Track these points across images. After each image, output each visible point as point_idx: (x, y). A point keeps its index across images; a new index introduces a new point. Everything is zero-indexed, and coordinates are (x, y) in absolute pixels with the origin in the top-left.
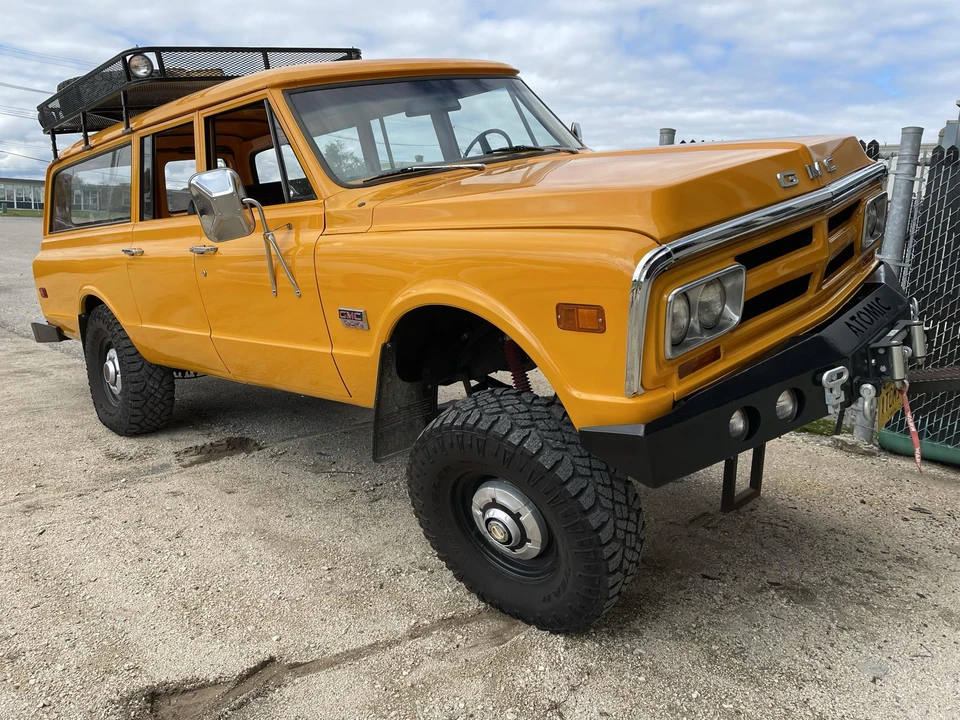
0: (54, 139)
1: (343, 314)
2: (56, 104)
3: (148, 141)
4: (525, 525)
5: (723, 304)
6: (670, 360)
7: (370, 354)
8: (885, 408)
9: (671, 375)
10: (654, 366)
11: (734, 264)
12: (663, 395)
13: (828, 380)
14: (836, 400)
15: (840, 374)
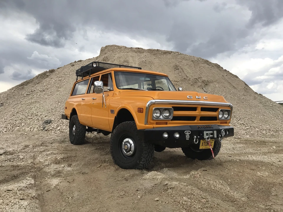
0: (77, 77)
1: (111, 111)
2: (80, 70)
3: (92, 79)
4: (132, 147)
5: (170, 115)
6: (153, 120)
7: (114, 119)
8: (203, 146)
9: (154, 123)
10: (150, 120)
11: (171, 107)
12: (152, 126)
13: (186, 132)
14: (188, 137)
15: (189, 132)
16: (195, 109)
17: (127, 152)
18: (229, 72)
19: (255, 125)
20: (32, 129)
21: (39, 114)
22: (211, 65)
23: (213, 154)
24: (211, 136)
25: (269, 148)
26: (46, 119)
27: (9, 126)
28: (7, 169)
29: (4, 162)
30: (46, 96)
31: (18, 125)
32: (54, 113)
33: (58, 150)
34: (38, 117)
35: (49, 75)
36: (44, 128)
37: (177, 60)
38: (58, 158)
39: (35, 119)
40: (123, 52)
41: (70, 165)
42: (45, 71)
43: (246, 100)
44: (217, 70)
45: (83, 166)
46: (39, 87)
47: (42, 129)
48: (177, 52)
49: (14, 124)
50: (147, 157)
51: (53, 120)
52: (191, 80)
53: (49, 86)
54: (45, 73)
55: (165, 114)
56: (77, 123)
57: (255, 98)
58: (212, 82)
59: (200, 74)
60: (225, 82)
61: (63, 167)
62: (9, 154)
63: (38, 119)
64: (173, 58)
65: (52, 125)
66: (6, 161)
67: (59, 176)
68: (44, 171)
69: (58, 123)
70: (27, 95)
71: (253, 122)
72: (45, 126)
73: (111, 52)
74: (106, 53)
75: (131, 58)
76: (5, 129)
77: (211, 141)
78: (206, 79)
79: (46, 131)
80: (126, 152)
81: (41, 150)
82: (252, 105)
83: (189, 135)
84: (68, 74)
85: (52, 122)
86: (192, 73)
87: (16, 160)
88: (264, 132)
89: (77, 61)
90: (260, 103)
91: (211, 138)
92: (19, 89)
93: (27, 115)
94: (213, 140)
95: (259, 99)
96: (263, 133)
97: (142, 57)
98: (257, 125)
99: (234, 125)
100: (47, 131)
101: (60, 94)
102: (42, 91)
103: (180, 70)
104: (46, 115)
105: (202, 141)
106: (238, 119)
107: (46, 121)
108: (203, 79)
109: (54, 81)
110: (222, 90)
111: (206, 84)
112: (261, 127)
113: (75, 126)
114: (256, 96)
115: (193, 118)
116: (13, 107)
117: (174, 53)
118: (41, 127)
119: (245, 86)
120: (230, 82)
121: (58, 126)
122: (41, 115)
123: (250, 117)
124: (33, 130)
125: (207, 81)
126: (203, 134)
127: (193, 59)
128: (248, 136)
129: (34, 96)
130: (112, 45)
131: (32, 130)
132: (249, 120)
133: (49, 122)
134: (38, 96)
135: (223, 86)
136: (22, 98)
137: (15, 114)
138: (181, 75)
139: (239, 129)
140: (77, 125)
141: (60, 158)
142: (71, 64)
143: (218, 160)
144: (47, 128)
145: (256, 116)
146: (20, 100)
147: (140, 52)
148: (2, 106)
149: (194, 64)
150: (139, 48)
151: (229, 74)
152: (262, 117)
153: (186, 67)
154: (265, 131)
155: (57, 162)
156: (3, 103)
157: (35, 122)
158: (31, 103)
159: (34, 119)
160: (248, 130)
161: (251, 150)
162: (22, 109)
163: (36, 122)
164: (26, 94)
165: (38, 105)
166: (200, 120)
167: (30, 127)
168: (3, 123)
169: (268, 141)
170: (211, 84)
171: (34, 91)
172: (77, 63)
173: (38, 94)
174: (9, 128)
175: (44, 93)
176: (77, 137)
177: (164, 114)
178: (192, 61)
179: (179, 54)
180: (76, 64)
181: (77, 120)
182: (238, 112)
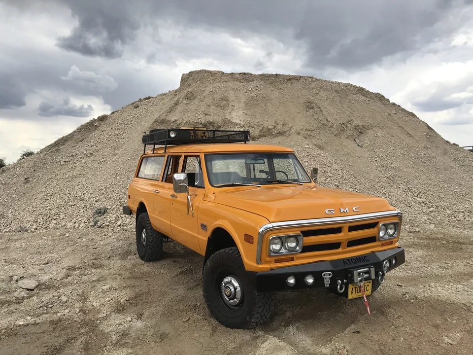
1: (202, 225)
3: (170, 157)
4: (237, 292)
5: (297, 245)
6: (270, 256)
7: (206, 239)
8: (354, 293)
9: (272, 261)
10: (264, 256)
11: (299, 233)
12: (268, 266)
13: (324, 275)
14: (327, 283)
15: (330, 275)
16: (338, 230)
17: (230, 300)
18: (399, 106)
19: (445, 204)
20: (77, 225)
21: (87, 197)
22: (368, 96)
23: (368, 308)
24: (366, 276)
25: (468, 261)
26: (98, 205)
27: (40, 220)
28: (44, 329)
29: (38, 310)
30: (96, 165)
31: (55, 218)
32: (110, 196)
33: (120, 277)
34: (85, 202)
35: (99, 125)
36: (96, 223)
37: (310, 92)
38: (122, 301)
39: (80, 206)
40: (219, 82)
41: (140, 316)
42: (92, 119)
43: (429, 157)
44: (379, 103)
45: (161, 317)
46: (83, 148)
47: (92, 224)
48: (310, 77)
49: (48, 216)
50: (262, 312)
51: (109, 207)
52: (335, 126)
53: (100, 146)
54: (92, 123)
55: (289, 244)
56: (148, 228)
57: (445, 153)
58: (371, 127)
59: (350, 114)
60: (393, 126)
61: (130, 322)
62: (44, 288)
63: (85, 206)
64: (304, 88)
65: (108, 216)
66: (41, 308)
67: (124, 345)
68: (102, 331)
69: (117, 214)
70: (65, 162)
71: (442, 198)
72: (97, 219)
73: (198, 82)
74: (190, 85)
75: (231, 93)
76: (35, 224)
77: (366, 283)
78: (360, 123)
79: (98, 227)
80: (228, 300)
81: (94, 279)
82: (440, 166)
83: (330, 278)
84: (129, 123)
85: (108, 211)
86: (336, 113)
87: (56, 306)
88: (461, 215)
89: (142, 99)
90: (455, 160)
91: (366, 279)
92: (51, 152)
93: (68, 199)
94: (369, 282)
95: (452, 154)
96: (458, 219)
97: (250, 89)
98: (448, 203)
99: (408, 205)
100: (100, 227)
101: (119, 160)
102: (89, 155)
103: (316, 109)
104: (97, 198)
105: (350, 287)
106: (416, 195)
107: (99, 210)
108: (356, 122)
109: (107, 137)
110: (388, 141)
111: (360, 131)
112: (455, 206)
113: (144, 230)
114: (448, 147)
115: (335, 245)
116: (45, 184)
117: (305, 78)
118: (92, 220)
119: (428, 131)
120: (402, 126)
121: (117, 219)
122: (89, 198)
123: (435, 189)
124: (79, 226)
125: (363, 126)
126: (353, 275)
127: (337, 88)
128: (432, 226)
129: (76, 163)
130: (200, 70)
131: (76, 227)
132: (434, 195)
133: (103, 211)
134: (82, 165)
135: (389, 133)
136: (58, 169)
137: (49, 198)
138: (318, 119)
139: (417, 212)
140: (149, 231)
141: (124, 299)
142: (133, 103)
143: (380, 296)
144: (100, 222)
145: (446, 186)
146: (54, 172)
147: (247, 80)
148: (27, 183)
149: (340, 97)
150: (244, 74)
151: (399, 110)
152: (457, 187)
153: (326, 104)
154: (462, 213)
155: (120, 309)
156: (28, 178)
157: (80, 211)
158: (73, 178)
159: (78, 205)
160: (432, 214)
161: (435, 268)
162: (59, 189)
163: (82, 211)
164: (63, 160)
165: (83, 181)
166: (347, 247)
167: (73, 221)
168: (31, 213)
169: (465, 241)
170: (370, 131)
171: (77, 154)
172: (142, 103)
173: (83, 160)
174: (41, 224)
175: (92, 158)
176: (150, 251)
177: (287, 242)
178: (336, 91)
179: (314, 80)
180: (142, 105)
181: (147, 222)
182: (416, 181)
